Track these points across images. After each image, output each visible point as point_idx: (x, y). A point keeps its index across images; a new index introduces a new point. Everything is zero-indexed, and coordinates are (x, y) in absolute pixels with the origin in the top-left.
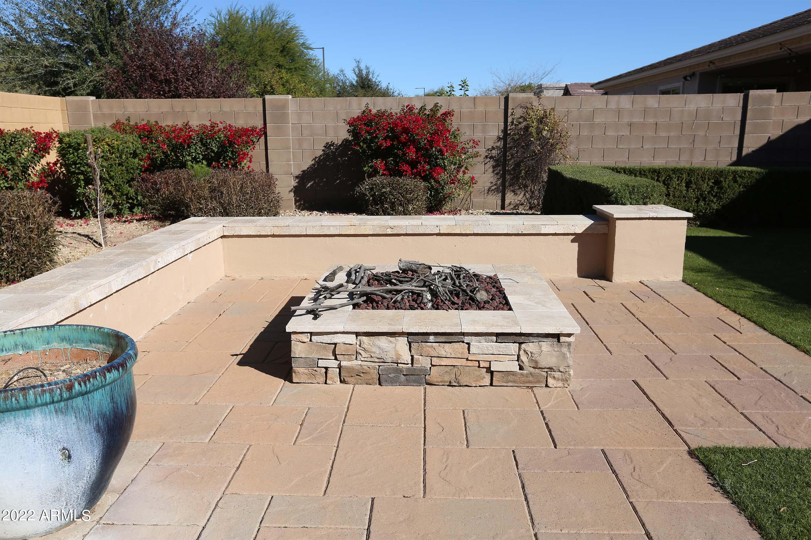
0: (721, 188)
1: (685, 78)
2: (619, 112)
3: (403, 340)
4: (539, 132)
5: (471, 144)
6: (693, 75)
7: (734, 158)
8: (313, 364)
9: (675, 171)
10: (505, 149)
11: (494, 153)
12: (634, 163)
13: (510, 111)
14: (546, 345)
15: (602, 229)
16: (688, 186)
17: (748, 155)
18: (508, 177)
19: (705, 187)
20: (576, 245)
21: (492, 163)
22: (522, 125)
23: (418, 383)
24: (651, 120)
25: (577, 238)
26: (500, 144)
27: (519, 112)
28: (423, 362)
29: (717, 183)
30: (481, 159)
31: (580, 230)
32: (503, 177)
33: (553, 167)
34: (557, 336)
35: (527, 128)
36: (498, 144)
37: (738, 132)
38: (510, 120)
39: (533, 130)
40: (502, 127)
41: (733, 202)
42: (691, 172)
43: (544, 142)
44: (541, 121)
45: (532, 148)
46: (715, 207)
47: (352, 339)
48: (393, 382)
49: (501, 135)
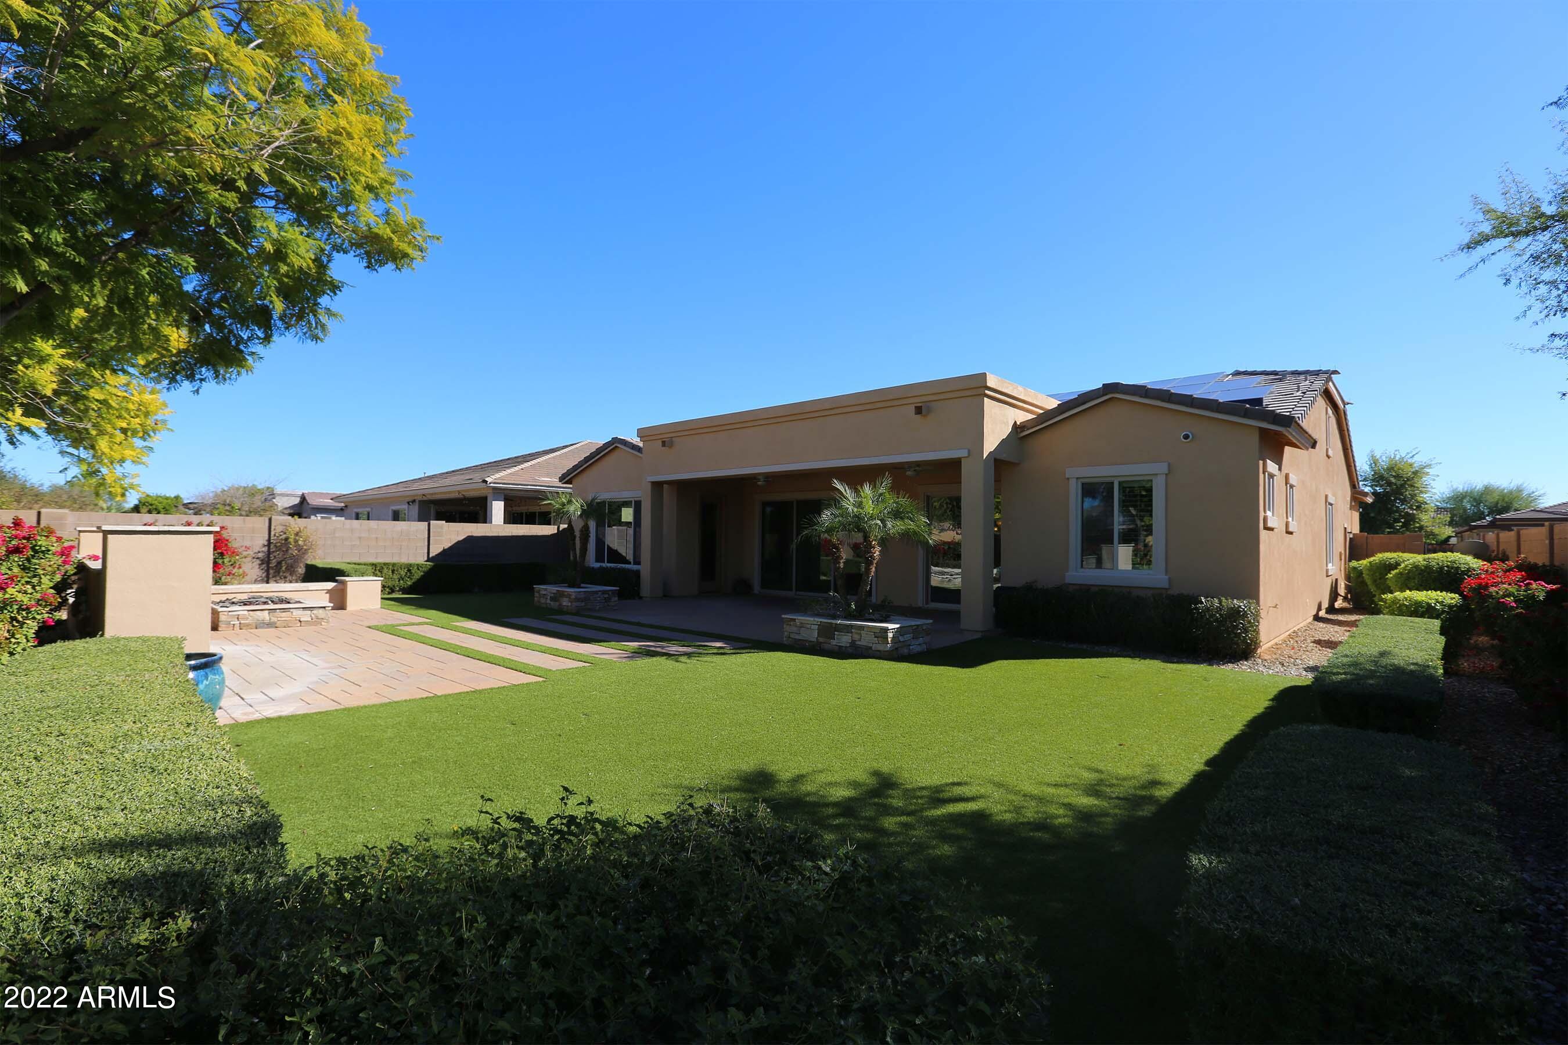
0: (411, 573)
1: (408, 503)
2: (352, 530)
3: (267, 612)
4: (296, 541)
5: (244, 548)
6: (414, 501)
7: (426, 559)
8: (229, 623)
9: (385, 564)
10: (269, 553)
11: (260, 555)
12: (362, 561)
13: (273, 528)
14: (321, 611)
15: (341, 586)
16: (393, 571)
17: (433, 557)
18: (271, 571)
19: (403, 573)
20: (328, 595)
21: (258, 562)
22: (284, 536)
23: (272, 627)
24: (374, 536)
25: (329, 591)
26: (265, 549)
27: (280, 529)
28: (274, 619)
29: (409, 570)
30: (249, 559)
31: (330, 588)
32: (267, 571)
33: (309, 562)
34: (324, 607)
35: (286, 539)
36: (263, 549)
37: (426, 544)
38: (273, 533)
39: (291, 540)
40: (267, 538)
41: (419, 580)
42: (394, 565)
43: (299, 549)
44: (297, 534)
45: (290, 551)
46: (409, 583)
47: (246, 612)
48: (261, 627)
49: (266, 543)
